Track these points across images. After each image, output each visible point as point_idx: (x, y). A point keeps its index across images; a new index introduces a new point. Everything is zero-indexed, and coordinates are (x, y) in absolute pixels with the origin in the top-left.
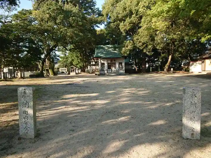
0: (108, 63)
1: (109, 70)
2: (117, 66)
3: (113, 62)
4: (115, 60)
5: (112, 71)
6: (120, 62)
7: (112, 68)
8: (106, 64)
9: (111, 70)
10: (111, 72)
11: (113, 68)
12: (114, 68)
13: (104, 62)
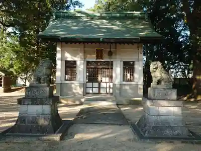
0: (88, 63)
1: (90, 85)
2: (118, 70)
3: (106, 59)
4: (110, 54)
5: (99, 88)
6: (128, 58)
7: (99, 79)
8: (81, 67)
9: (96, 85)
10: (95, 90)
11: (104, 79)
12: (107, 79)
13: (76, 59)
